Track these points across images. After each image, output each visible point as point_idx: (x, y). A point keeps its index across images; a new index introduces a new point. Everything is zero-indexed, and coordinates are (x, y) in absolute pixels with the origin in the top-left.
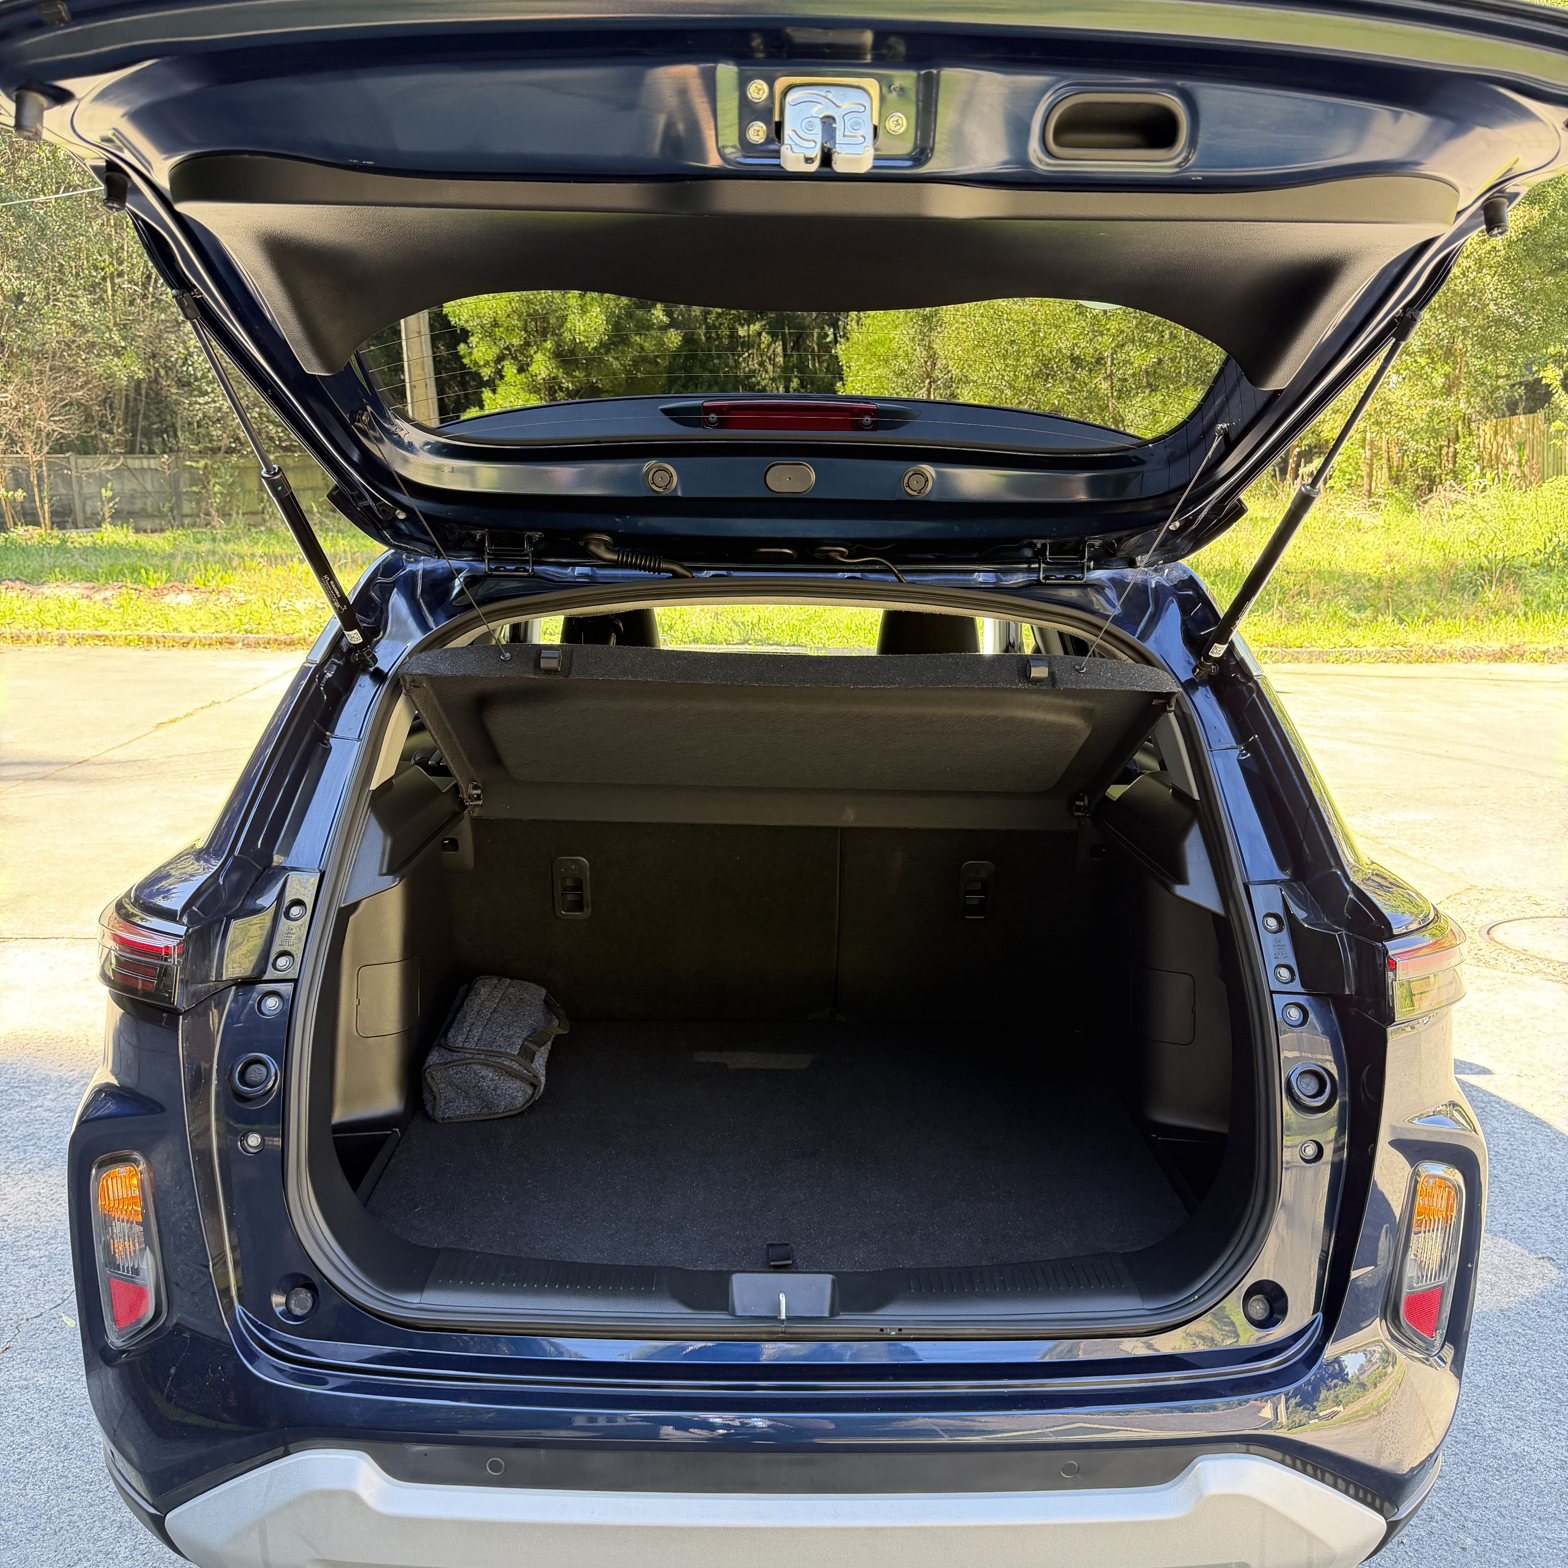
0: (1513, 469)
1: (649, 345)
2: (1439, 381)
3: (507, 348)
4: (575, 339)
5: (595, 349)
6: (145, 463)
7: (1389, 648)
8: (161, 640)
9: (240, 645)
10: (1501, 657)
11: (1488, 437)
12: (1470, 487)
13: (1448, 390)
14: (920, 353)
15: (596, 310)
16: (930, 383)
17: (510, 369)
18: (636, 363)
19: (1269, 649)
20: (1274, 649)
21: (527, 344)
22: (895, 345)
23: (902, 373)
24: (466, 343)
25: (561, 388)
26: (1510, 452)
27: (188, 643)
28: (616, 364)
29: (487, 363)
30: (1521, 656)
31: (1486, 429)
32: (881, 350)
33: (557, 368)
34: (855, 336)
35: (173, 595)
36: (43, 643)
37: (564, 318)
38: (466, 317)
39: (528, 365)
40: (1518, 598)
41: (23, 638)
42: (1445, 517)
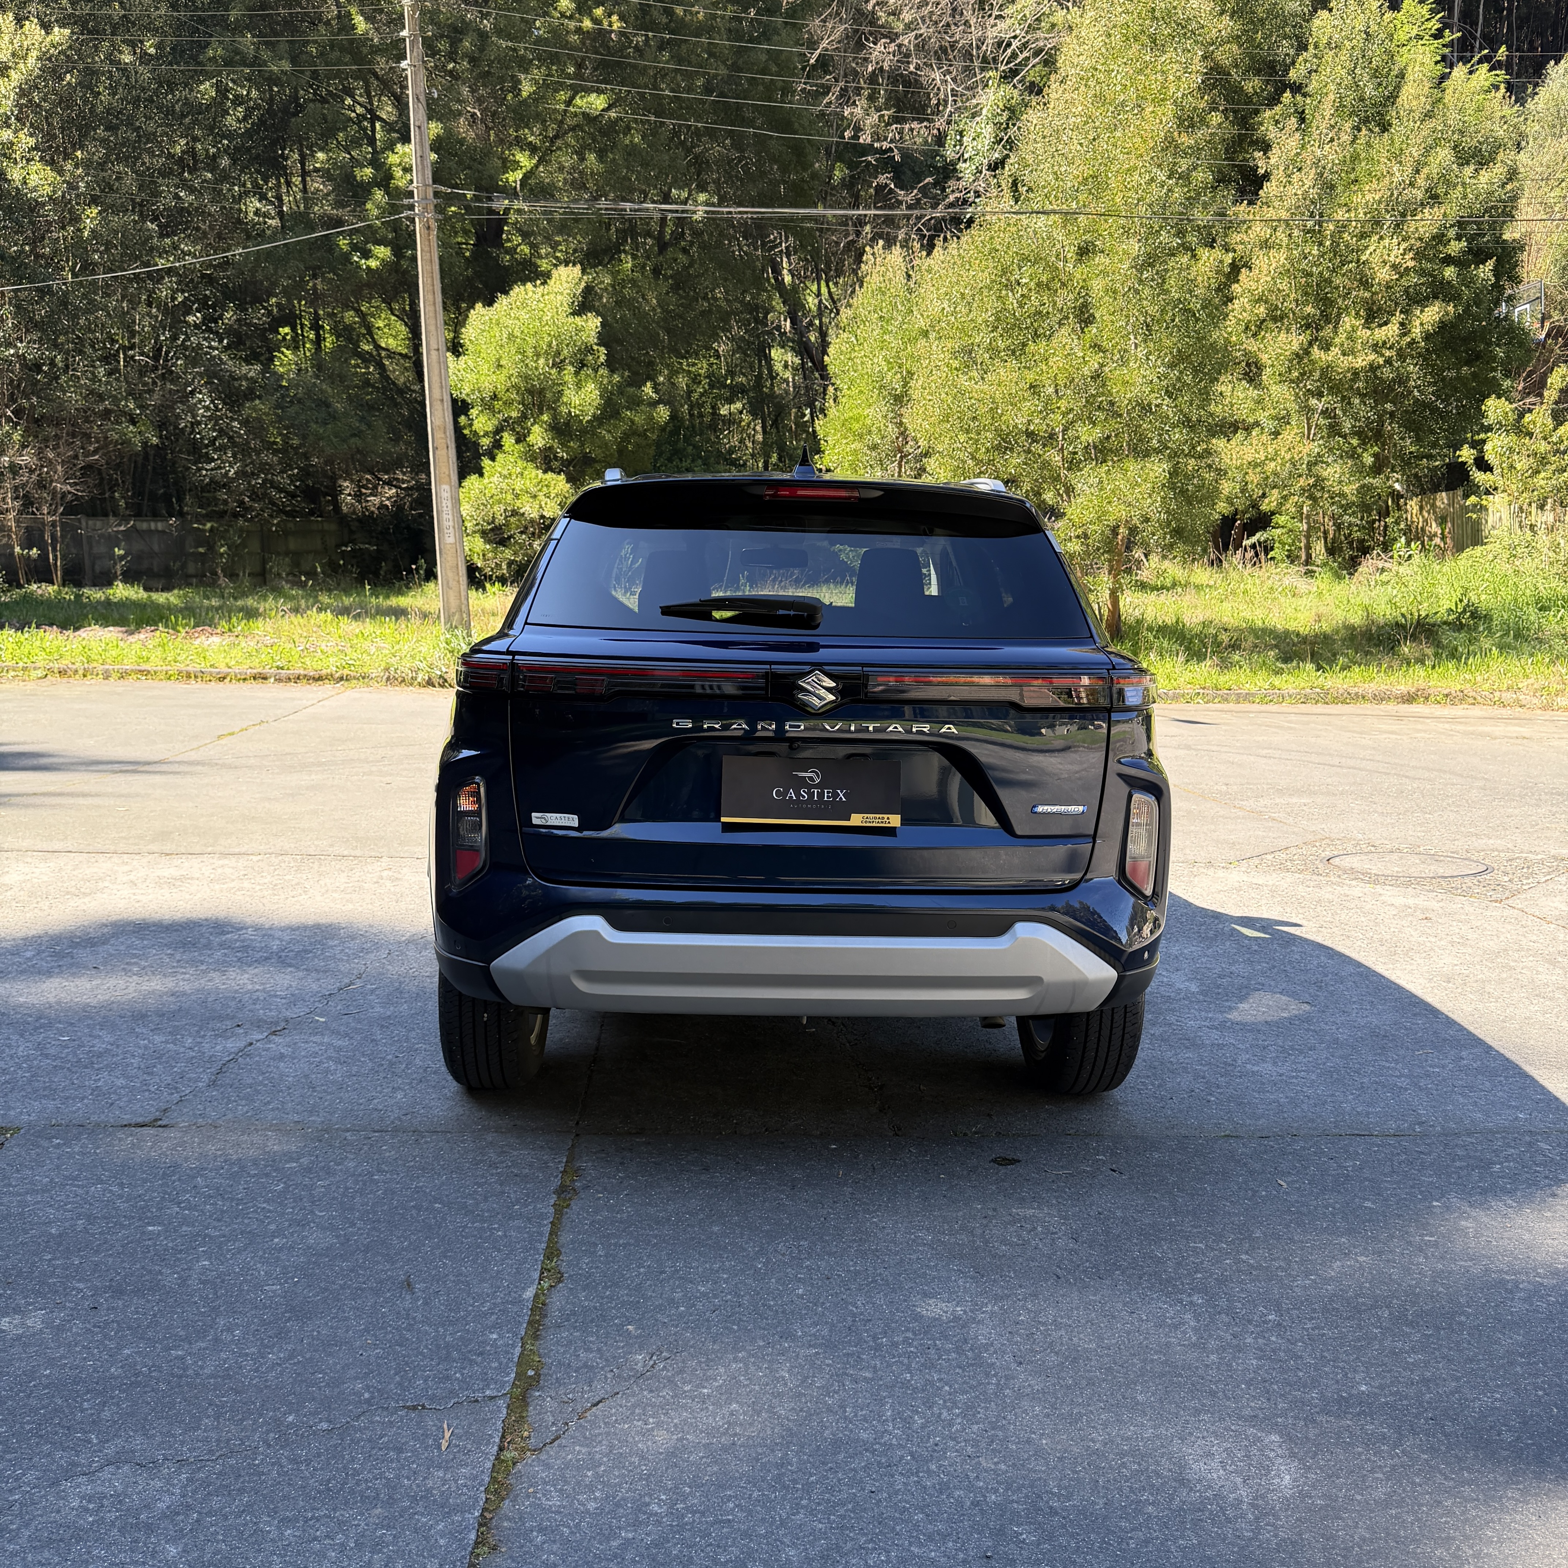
0: (1437, 541)
1: (639, 419)
2: (1368, 460)
3: (505, 421)
4: (570, 412)
5: (588, 422)
6: (153, 526)
7: (1308, 690)
8: (200, 675)
9: (272, 680)
10: (1409, 699)
11: (1414, 512)
12: (1396, 556)
13: (1377, 468)
14: (892, 430)
15: (591, 386)
16: (901, 457)
17: (508, 440)
18: (626, 437)
19: (1202, 691)
20: (1206, 691)
21: (524, 417)
22: (869, 422)
23: (874, 447)
24: (467, 415)
25: (556, 458)
26: (1434, 525)
27: (224, 678)
28: (608, 437)
29: (486, 434)
30: (1427, 698)
31: (1413, 505)
32: (856, 426)
33: (553, 439)
34: (832, 412)
35: (203, 637)
36: (89, 677)
37: (561, 393)
38: (468, 390)
39: (525, 437)
40: (1429, 651)
41: (70, 673)
42: (1373, 583)
